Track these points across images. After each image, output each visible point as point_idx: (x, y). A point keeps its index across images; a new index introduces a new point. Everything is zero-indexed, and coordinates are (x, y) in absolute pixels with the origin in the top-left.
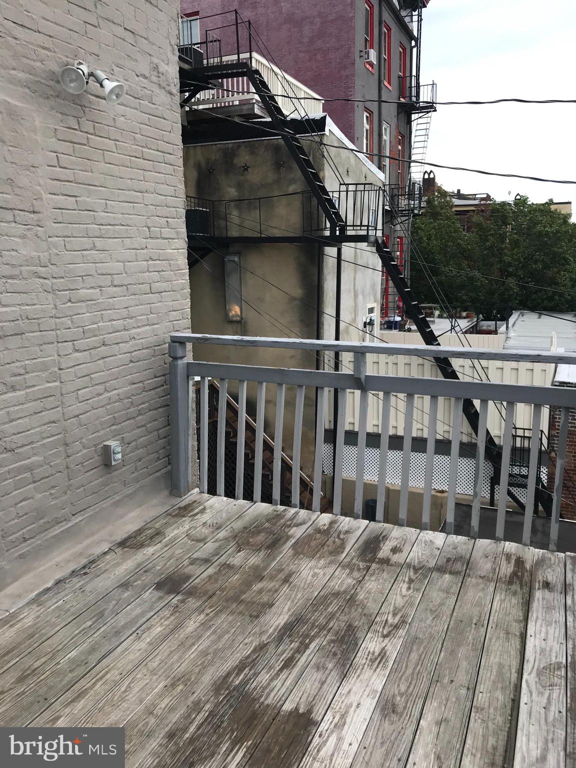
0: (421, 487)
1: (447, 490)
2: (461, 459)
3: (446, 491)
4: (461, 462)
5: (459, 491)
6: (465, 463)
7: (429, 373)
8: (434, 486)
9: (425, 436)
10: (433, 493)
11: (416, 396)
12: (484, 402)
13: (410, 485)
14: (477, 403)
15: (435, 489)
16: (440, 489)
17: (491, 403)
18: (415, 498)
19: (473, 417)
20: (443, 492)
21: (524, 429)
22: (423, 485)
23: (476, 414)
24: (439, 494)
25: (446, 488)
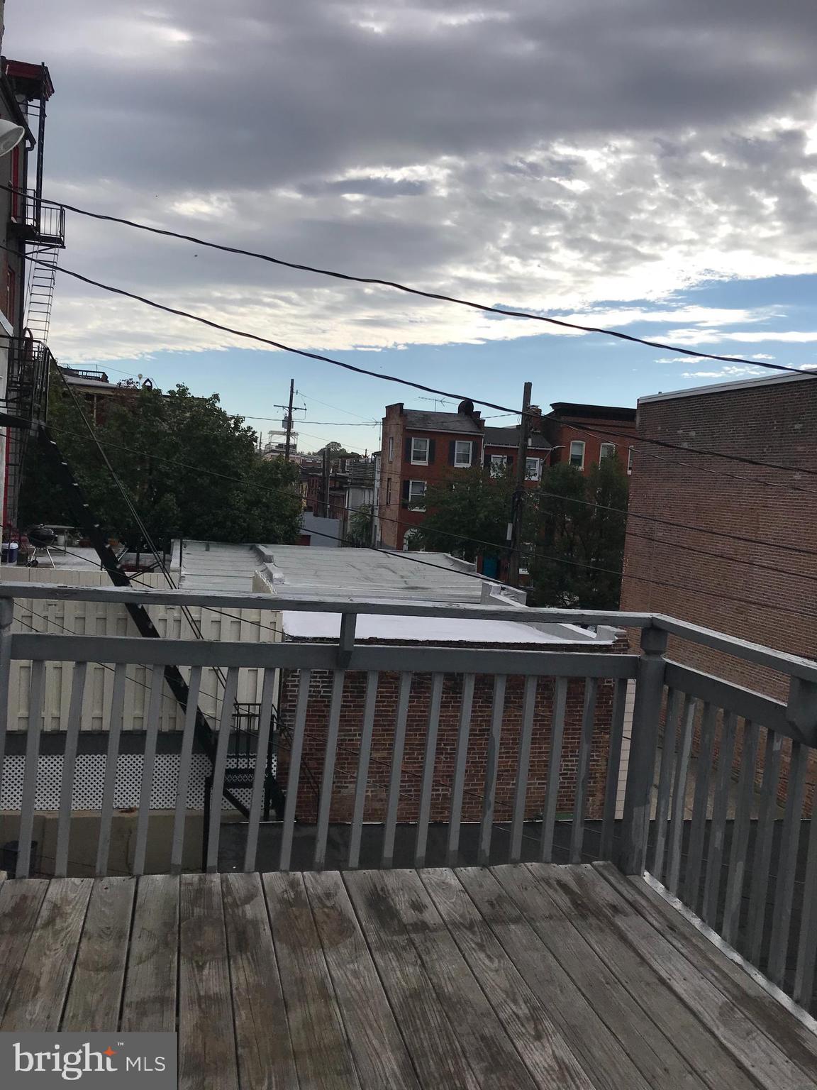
0: (97, 807)
1: (138, 806)
2: (160, 756)
3: (137, 809)
4: (160, 762)
5: (155, 806)
6: (165, 762)
7: (115, 628)
8: (117, 804)
9: (106, 727)
10: (116, 814)
11: (89, 664)
12: (196, 669)
13: (73, 808)
14: (184, 671)
15: (118, 808)
16: (127, 807)
17: (205, 670)
18: (85, 827)
19: (181, 693)
20: (131, 810)
21: (249, 705)
22: (100, 805)
23: (186, 689)
24: (126, 815)
25: (135, 804)
